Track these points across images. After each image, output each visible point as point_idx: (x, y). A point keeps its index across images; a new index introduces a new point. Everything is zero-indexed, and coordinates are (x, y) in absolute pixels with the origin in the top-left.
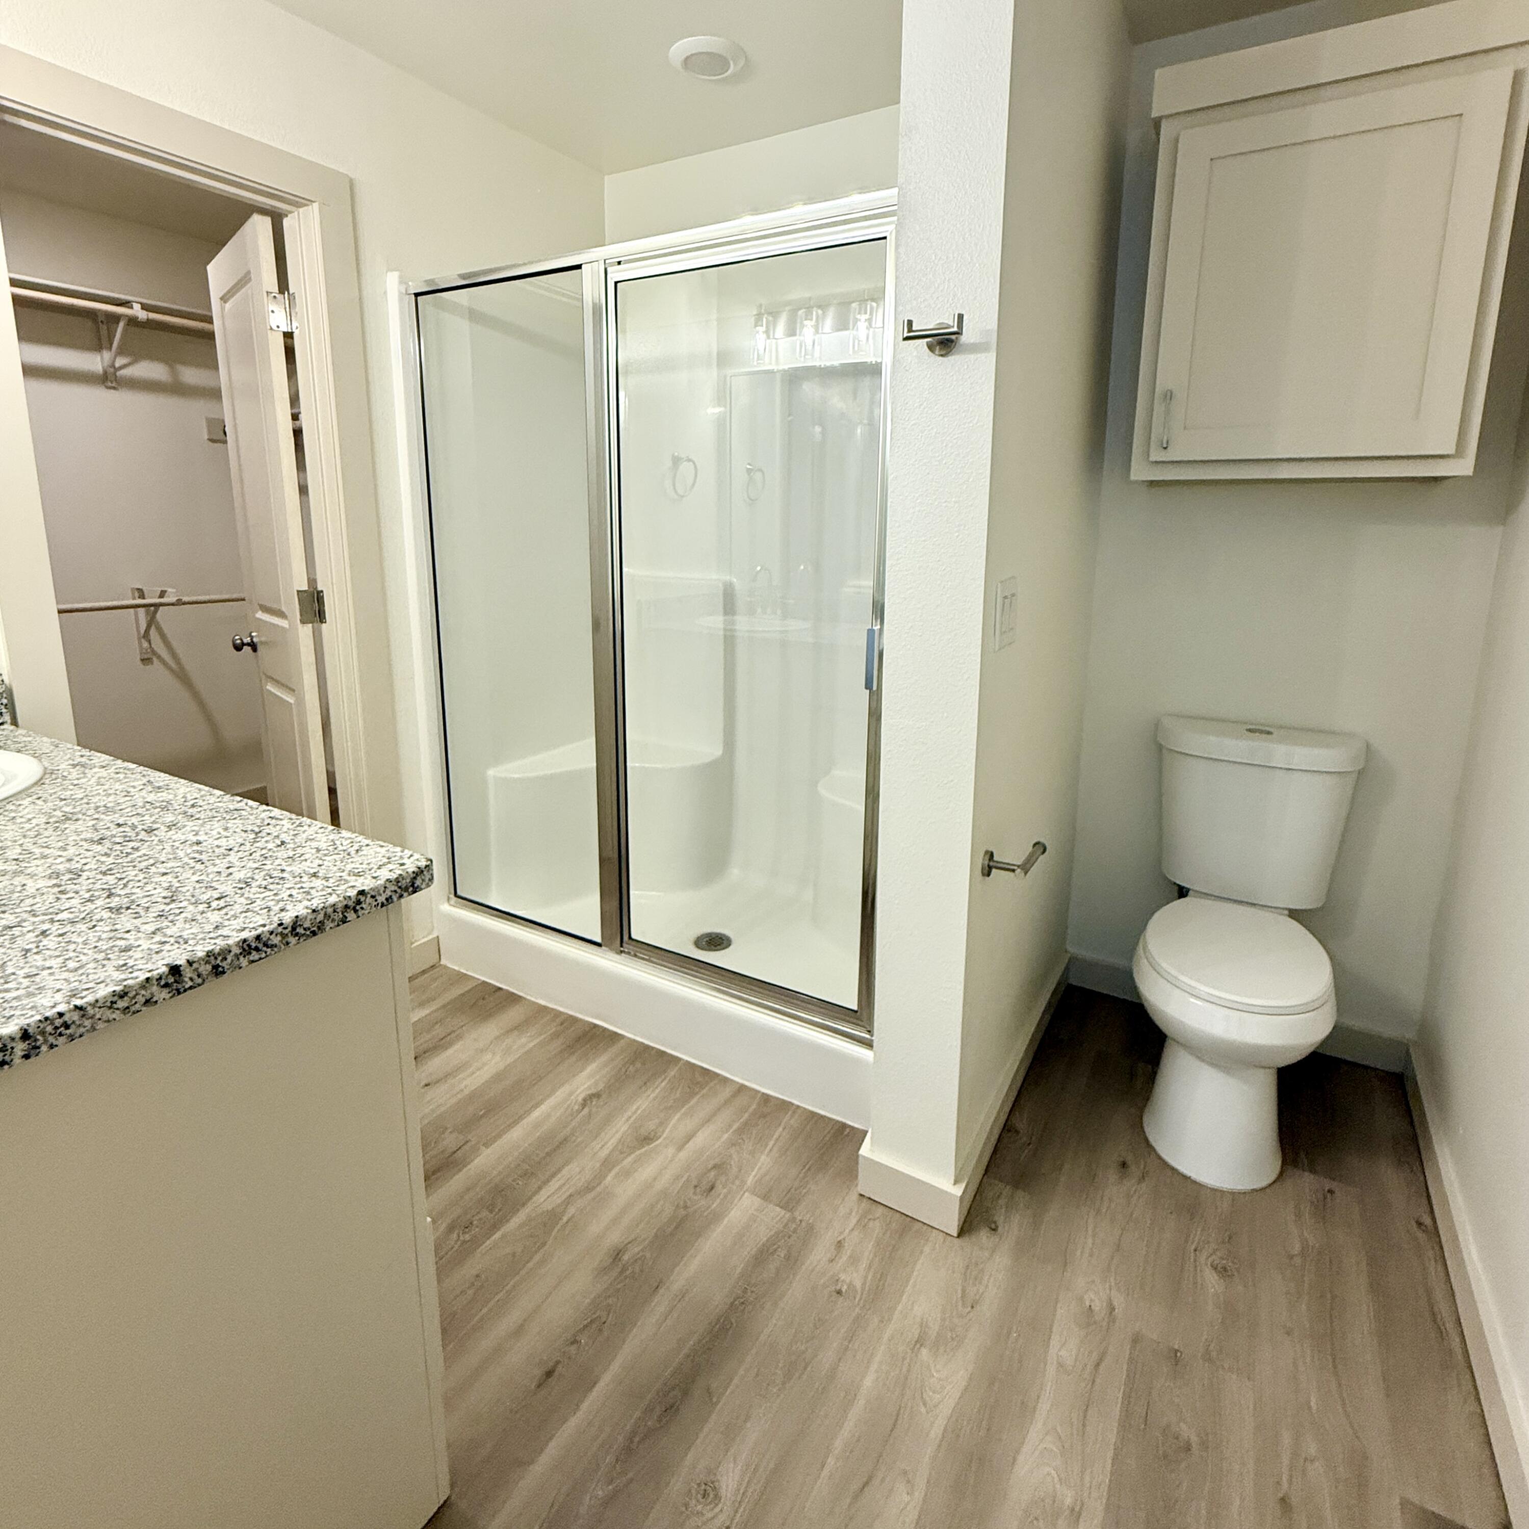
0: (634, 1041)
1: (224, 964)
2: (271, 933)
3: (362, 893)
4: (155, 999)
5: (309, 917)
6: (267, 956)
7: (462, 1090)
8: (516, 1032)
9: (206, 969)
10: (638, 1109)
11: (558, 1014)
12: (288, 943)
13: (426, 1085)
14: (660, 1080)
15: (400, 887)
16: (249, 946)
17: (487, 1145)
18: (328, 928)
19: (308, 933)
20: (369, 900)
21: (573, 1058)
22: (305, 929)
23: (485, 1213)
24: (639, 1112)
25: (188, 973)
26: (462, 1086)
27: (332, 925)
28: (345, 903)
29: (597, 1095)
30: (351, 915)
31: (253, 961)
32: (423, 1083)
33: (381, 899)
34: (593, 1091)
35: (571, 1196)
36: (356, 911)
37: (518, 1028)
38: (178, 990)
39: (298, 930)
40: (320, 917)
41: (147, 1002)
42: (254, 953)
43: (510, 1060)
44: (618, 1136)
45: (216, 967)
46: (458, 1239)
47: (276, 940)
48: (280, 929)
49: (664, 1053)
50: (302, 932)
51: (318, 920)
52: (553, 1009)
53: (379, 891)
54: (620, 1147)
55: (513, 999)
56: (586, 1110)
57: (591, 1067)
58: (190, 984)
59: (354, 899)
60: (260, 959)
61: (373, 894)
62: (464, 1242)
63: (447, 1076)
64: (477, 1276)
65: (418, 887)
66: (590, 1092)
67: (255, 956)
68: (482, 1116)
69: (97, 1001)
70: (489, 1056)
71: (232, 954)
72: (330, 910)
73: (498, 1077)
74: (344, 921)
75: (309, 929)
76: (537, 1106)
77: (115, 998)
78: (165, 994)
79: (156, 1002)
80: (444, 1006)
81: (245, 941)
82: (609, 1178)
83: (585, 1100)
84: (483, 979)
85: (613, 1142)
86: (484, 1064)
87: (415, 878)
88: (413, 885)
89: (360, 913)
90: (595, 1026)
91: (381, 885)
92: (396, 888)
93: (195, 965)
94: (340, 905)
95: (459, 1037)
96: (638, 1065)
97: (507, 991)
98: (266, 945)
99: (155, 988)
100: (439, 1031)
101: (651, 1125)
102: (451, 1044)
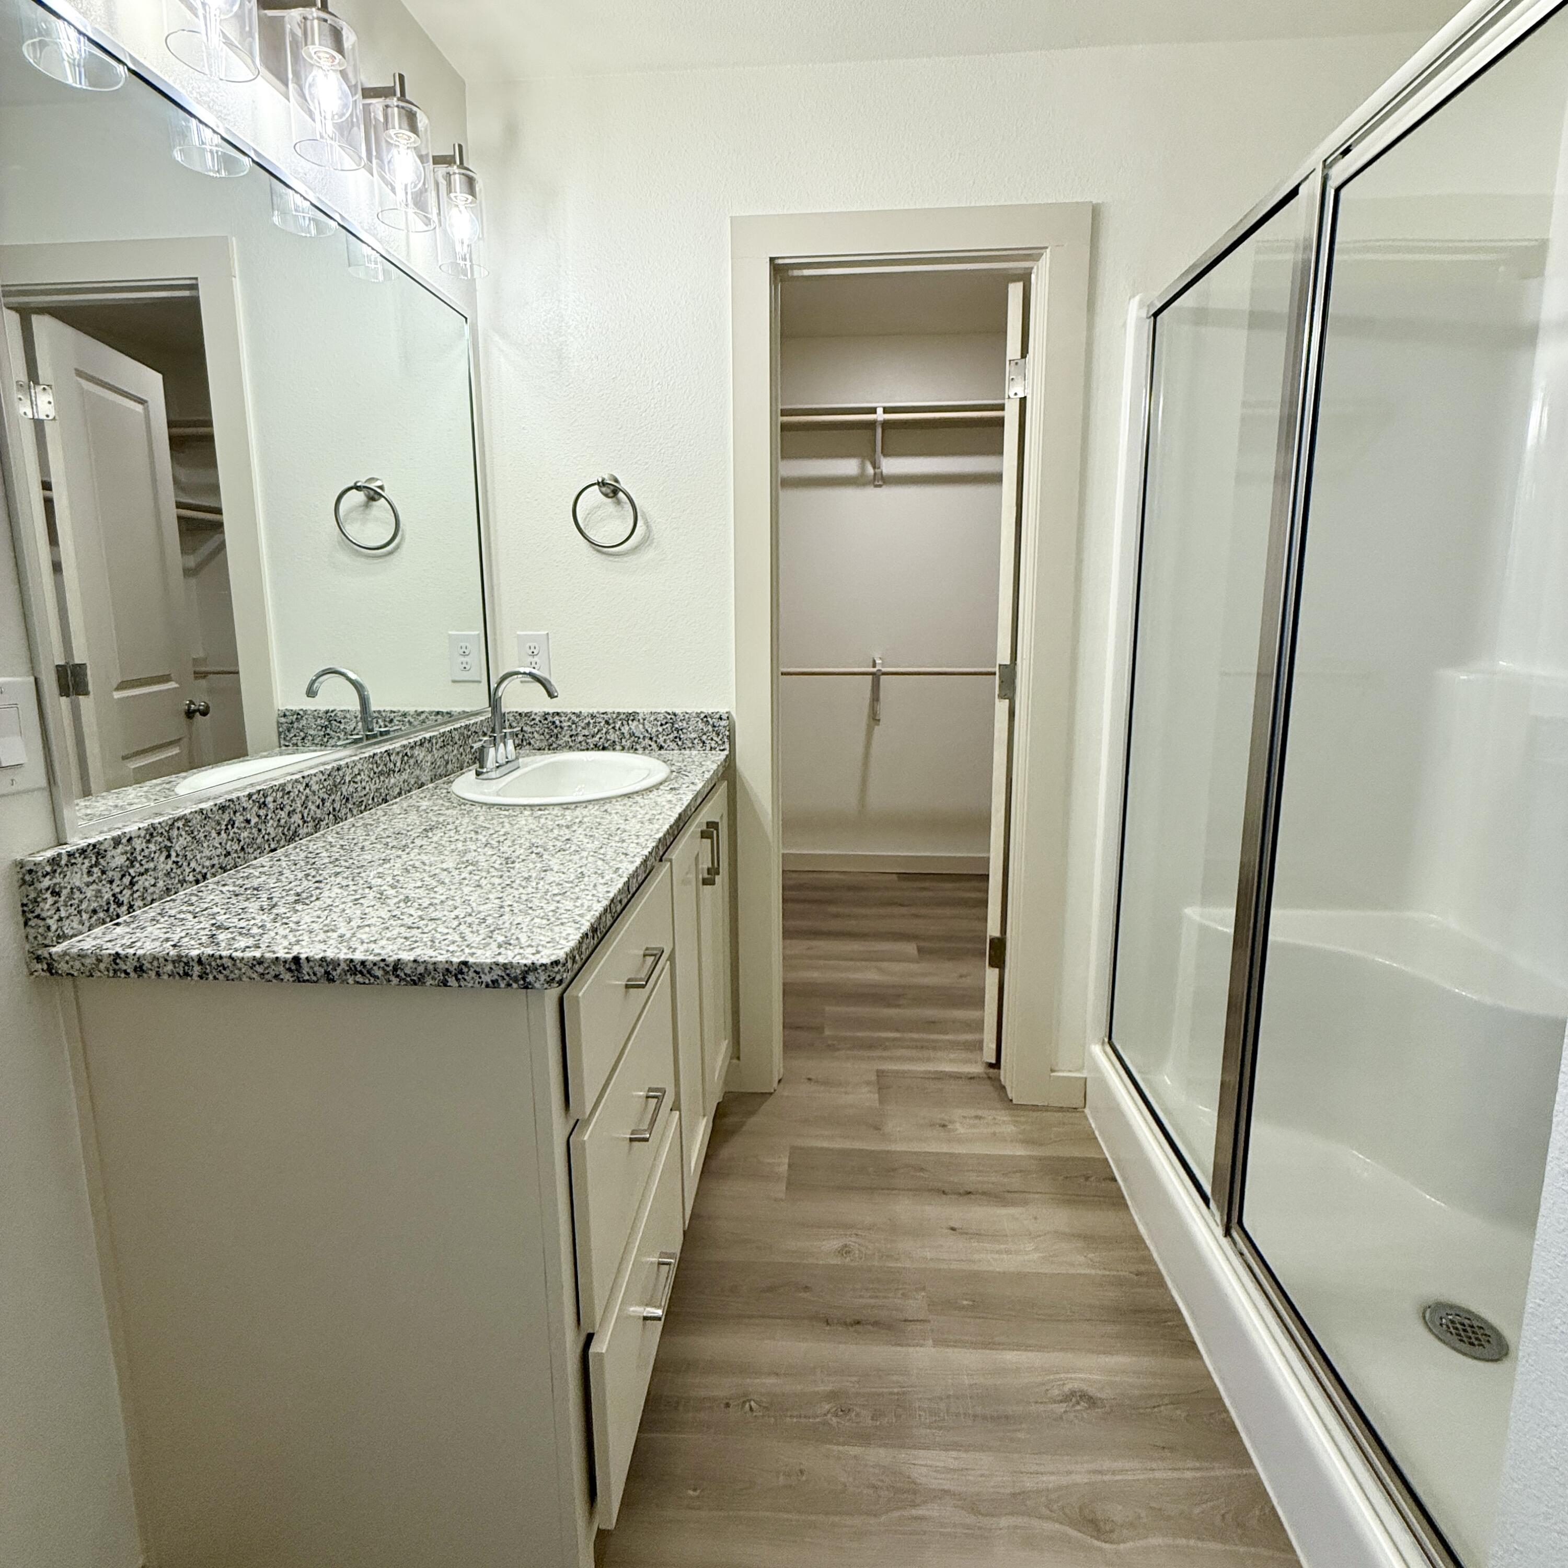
0: (1209, 1376)
1: (334, 973)
2: (375, 964)
3: (465, 963)
4: (281, 977)
5: (410, 965)
6: (370, 984)
7: (973, 1262)
8: (1080, 1244)
9: (320, 971)
10: (1122, 1471)
11: (1149, 1260)
12: (389, 981)
13: (953, 1229)
14: (1190, 1464)
15: (508, 975)
16: (356, 968)
17: (936, 1343)
18: (428, 984)
19: (408, 979)
20: (471, 974)
21: (1110, 1329)
22: (405, 974)
23: (866, 1414)
24: (1119, 1477)
25: (306, 969)
26: (976, 1257)
27: (431, 982)
28: (447, 966)
29: (1092, 1401)
30: (452, 981)
31: (358, 983)
32: (953, 1224)
33: (487, 978)
34: (1092, 1391)
35: (946, 1492)
36: (458, 980)
37: (1089, 1239)
38: (298, 978)
39: (399, 972)
40: (421, 969)
41: (276, 976)
42: (359, 976)
43: (1046, 1269)
44: (1064, 1480)
45: (327, 973)
46: (825, 1415)
47: (379, 973)
48: (382, 964)
49: (1236, 1432)
50: (402, 975)
51: (418, 972)
52: (1147, 1248)
53: (483, 969)
54: (1053, 1496)
55: (1118, 1202)
56: (1062, 1408)
57: (1121, 1360)
58: (307, 977)
59: (455, 966)
60: (364, 983)
61: (478, 970)
62: (825, 1423)
63: (978, 1235)
64: (802, 1472)
65: (530, 983)
66: (1085, 1387)
67: (359, 978)
68: (963, 1308)
69: (243, 958)
70: (1030, 1247)
71: (341, 967)
72: (431, 967)
73: (1020, 1277)
74: (445, 983)
75: (410, 976)
76: (1018, 1347)
77: (255, 963)
78: (287, 976)
79: (282, 980)
80: (1040, 1159)
81: (352, 961)
82: (1004, 1522)
83: (1073, 1393)
84: (1108, 1156)
85: (1051, 1481)
86: (1017, 1252)
87: (527, 972)
88: (524, 979)
89: (462, 983)
90: (1178, 1312)
91: (487, 964)
92: (503, 974)
93: (311, 964)
94: (441, 966)
95: (1025, 1203)
96: (1180, 1413)
97: (1119, 1189)
98: (369, 972)
99: (282, 968)
100: (1015, 1182)
101: (1117, 1512)
102: (1014, 1204)
